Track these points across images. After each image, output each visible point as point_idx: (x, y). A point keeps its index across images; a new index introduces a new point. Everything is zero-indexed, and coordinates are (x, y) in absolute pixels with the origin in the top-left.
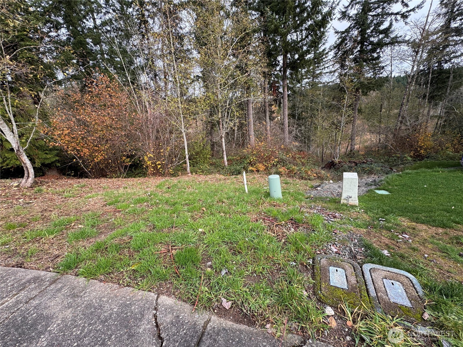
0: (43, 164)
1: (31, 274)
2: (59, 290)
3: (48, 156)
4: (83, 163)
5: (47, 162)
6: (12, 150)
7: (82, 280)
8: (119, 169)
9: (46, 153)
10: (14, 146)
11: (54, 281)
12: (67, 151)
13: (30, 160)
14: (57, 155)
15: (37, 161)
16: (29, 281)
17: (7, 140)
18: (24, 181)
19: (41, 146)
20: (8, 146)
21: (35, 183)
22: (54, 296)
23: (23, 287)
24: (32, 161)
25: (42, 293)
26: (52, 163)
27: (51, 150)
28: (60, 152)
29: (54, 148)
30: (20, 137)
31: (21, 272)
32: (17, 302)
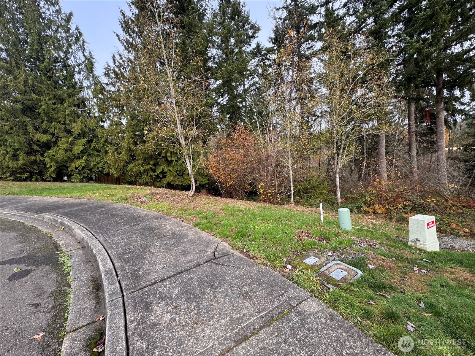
0: (200, 185)
1: (185, 224)
2: (192, 230)
3: (204, 180)
4: (221, 186)
5: (202, 183)
6: (188, 174)
7: (200, 230)
8: (242, 194)
9: (203, 178)
10: (190, 172)
11: (191, 228)
12: (213, 177)
13: (195, 181)
14: (208, 180)
15: (198, 182)
16: (185, 226)
17: (187, 169)
18: (190, 192)
19: (202, 173)
20: (187, 172)
21: (194, 195)
22: (190, 232)
23: (183, 227)
24: (196, 182)
25: (187, 230)
26: (205, 184)
27: (205, 176)
28: (210, 177)
29: (208, 175)
30: (193, 167)
31: (183, 223)
32: (181, 230)
